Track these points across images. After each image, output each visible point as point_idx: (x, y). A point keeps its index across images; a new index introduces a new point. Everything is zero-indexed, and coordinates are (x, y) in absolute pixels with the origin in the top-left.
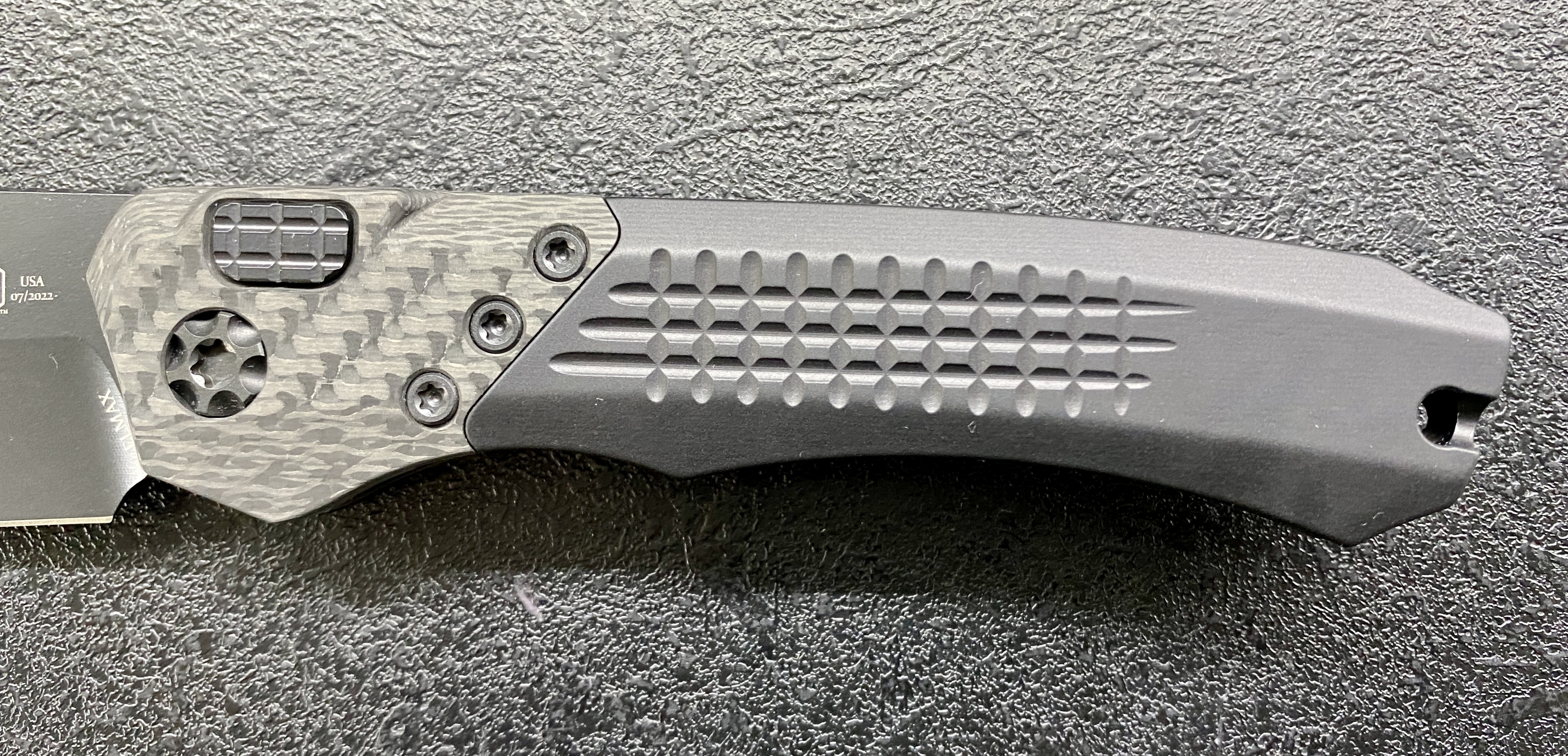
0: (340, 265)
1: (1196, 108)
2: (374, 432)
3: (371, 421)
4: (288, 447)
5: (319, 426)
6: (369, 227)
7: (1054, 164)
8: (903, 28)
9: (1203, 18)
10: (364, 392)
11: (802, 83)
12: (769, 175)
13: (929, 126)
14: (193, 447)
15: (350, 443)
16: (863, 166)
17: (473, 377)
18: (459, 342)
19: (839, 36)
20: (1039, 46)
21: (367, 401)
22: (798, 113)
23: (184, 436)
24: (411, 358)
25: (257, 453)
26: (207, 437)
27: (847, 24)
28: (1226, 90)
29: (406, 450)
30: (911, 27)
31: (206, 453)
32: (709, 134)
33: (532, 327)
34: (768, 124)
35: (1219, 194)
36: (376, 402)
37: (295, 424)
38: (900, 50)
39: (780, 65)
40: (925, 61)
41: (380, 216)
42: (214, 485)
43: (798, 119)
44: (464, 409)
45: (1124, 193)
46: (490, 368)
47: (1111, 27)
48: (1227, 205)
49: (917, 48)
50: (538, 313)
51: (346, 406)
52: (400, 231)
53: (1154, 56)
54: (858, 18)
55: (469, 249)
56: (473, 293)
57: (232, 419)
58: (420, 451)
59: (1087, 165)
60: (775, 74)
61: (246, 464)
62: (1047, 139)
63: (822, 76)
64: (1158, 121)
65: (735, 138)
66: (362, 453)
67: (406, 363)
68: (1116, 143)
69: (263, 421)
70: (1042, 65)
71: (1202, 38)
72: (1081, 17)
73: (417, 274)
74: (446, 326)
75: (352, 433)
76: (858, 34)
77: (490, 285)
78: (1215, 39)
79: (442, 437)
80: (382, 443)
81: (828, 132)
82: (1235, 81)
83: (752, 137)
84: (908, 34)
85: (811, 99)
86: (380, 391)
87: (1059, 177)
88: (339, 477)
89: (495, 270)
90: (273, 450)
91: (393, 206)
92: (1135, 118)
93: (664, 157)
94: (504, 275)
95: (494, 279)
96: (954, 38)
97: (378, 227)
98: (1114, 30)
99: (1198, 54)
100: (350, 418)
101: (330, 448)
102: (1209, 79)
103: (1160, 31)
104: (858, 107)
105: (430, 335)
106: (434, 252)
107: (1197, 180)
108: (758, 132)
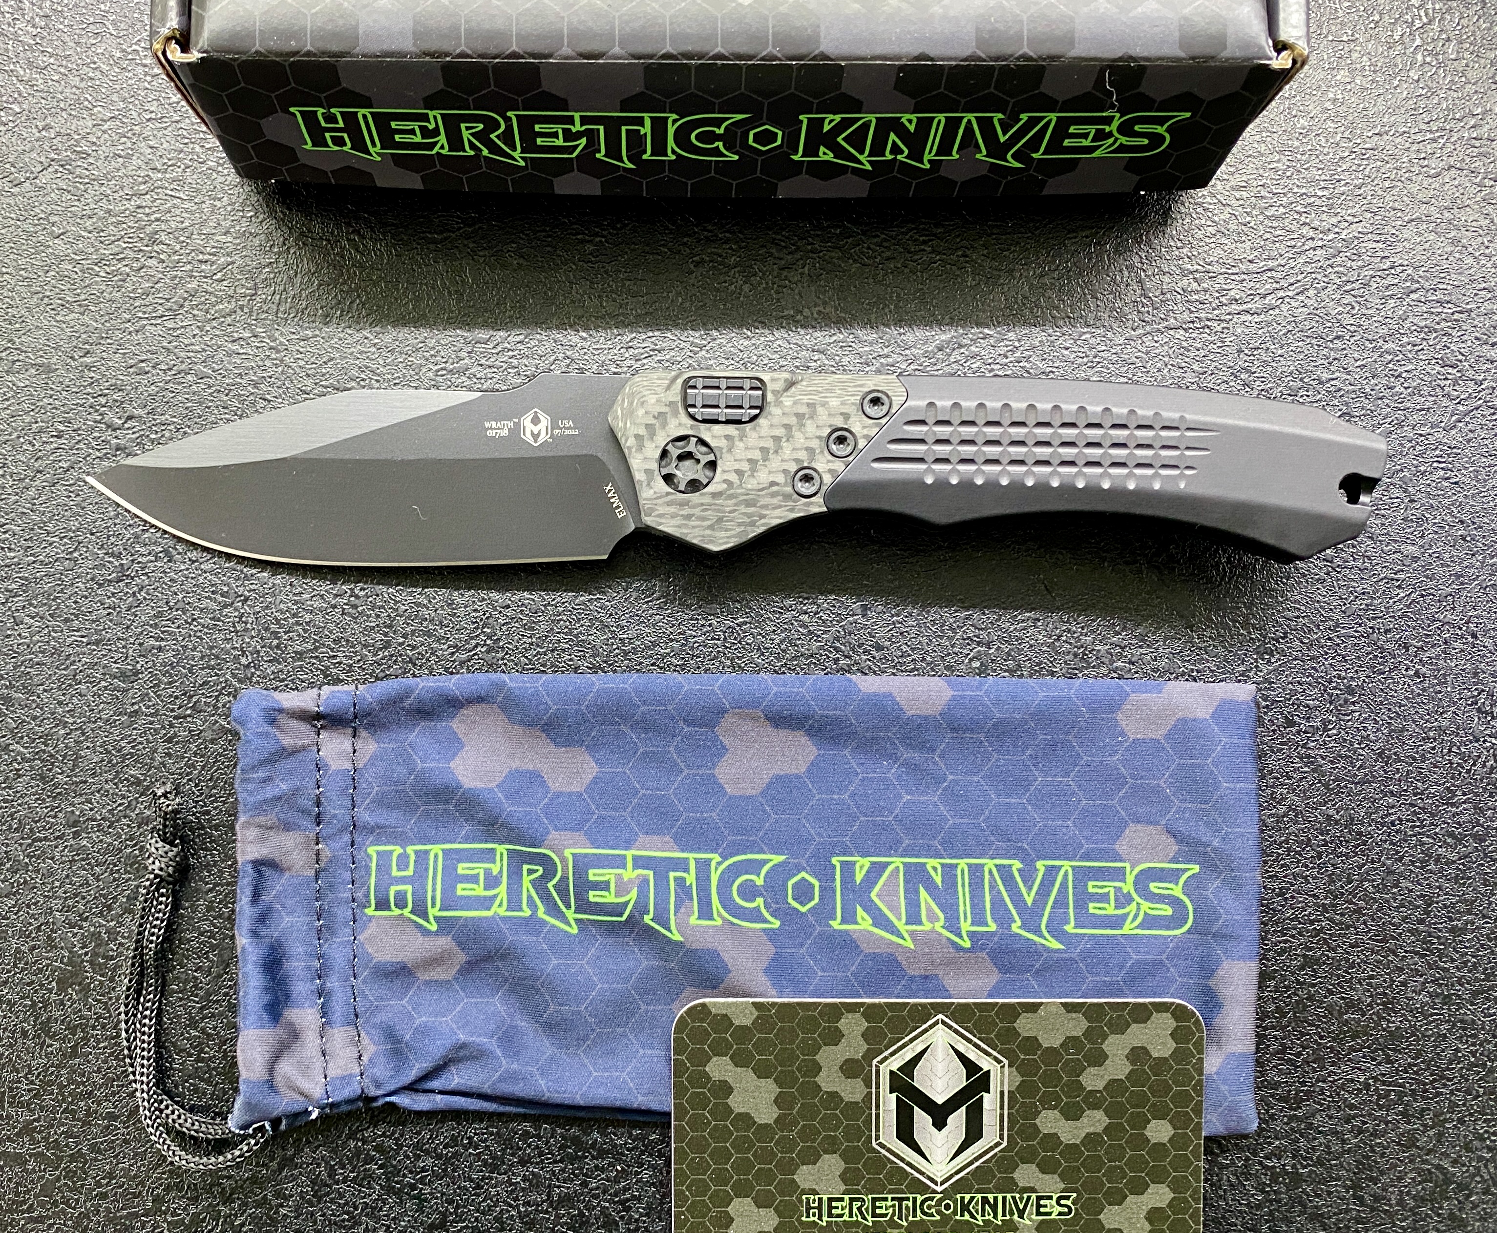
0: (758, 411)
1: (1437, 327)
2: (775, 501)
3: (774, 495)
4: (728, 509)
5: (746, 497)
6: (773, 392)
7: (1356, 355)
8: (1269, 274)
9: (1442, 275)
10: (771, 479)
11: (1210, 303)
12: (1192, 355)
13: (1285, 331)
14: (672, 509)
15: (762, 507)
16: (1246, 351)
17: (830, 471)
18: (822, 452)
19: (1233, 277)
20: (1347, 288)
21: (773, 484)
22: (1208, 320)
23: (669, 504)
24: (797, 461)
25: (709, 512)
26: (683, 504)
27: (1234, 270)
28: (1456, 316)
29: (792, 510)
30: (1274, 274)
31: (682, 513)
32: (1158, 330)
33: (862, 443)
34: (1191, 325)
35: (1450, 377)
36: (777, 484)
37: (731, 497)
38: (1267, 286)
39: (1197, 292)
40: (1281, 294)
41: (779, 386)
42: (685, 531)
43: (1209, 323)
44: (824, 488)
45: (1396, 374)
46: (839, 466)
47: (1389, 278)
48: (1455, 382)
49: (1278, 286)
50: (865, 437)
51: (761, 486)
52: (789, 393)
53: (1414, 296)
54: (1243, 267)
55: (827, 402)
56: (830, 426)
57: (697, 494)
58: (800, 511)
59: (1375, 357)
60: (1196, 297)
61: (704, 519)
62: (1352, 340)
63: (1223, 299)
64: (1416, 333)
65: (1172, 332)
66: (768, 512)
67: (794, 463)
68: (1390, 345)
69: (715, 495)
70: (1348, 299)
71: (1441, 286)
72: (1371, 272)
73: (800, 416)
74: (815, 444)
75: (764, 501)
76: (1243, 276)
77: (839, 422)
78: (1449, 287)
79: (812, 503)
80: (780, 507)
81: (1226, 331)
82: (1461, 312)
83: (1182, 332)
84: (1272, 278)
85: (1216, 312)
86: (780, 478)
87: (1359, 363)
88: (754, 525)
89: (841, 414)
90: (718, 511)
91: (786, 380)
92: (1402, 331)
93: (1132, 343)
94: (846, 416)
95: (841, 418)
96: (1299, 281)
97: (778, 392)
98: (1390, 280)
99: (1439, 295)
100: (763, 493)
101: (751, 510)
102: (1445, 310)
103: (1418, 282)
104: (1243, 318)
105: (807, 449)
106: (808, 405)
107: (1438, 368)
108: (1185, 330)
